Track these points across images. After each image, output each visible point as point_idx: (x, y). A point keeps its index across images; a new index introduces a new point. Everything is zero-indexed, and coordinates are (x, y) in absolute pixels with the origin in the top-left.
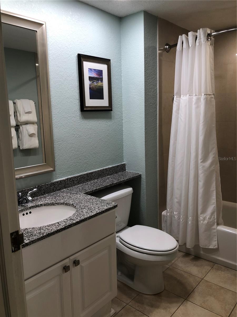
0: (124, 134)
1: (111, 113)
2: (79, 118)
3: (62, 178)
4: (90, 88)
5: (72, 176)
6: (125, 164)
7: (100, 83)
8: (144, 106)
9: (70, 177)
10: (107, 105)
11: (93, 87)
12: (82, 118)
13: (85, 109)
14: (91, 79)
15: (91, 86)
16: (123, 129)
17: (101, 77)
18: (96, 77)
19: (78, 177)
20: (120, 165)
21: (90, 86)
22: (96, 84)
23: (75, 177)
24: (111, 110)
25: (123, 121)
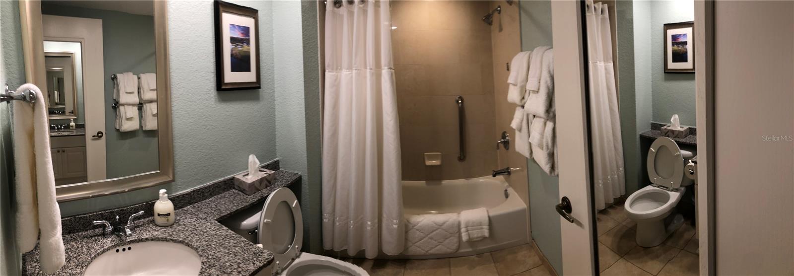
0: (276, 119)
1: (259, 92)
2: (214, 100)
3: (186, 189)
4: (232, 55)
5: (201, 186)
6: (278, 160)
7: (245, 48)
8: (303, 83)
9: (197, 187)
10: (254, 79)
11: (236, 53)
12: (219, 101)
13: (224, 87)
14: (233, 40)
15: (234, 52)
16: (276, 114)
17: (247, 38)
18: (241, 39)
19: (209, 186)
20: (272, 163)
21: (232, 51)
22: (240, 49)
23: (206, 188)
24: (259, 88)
25: (276, 102)
